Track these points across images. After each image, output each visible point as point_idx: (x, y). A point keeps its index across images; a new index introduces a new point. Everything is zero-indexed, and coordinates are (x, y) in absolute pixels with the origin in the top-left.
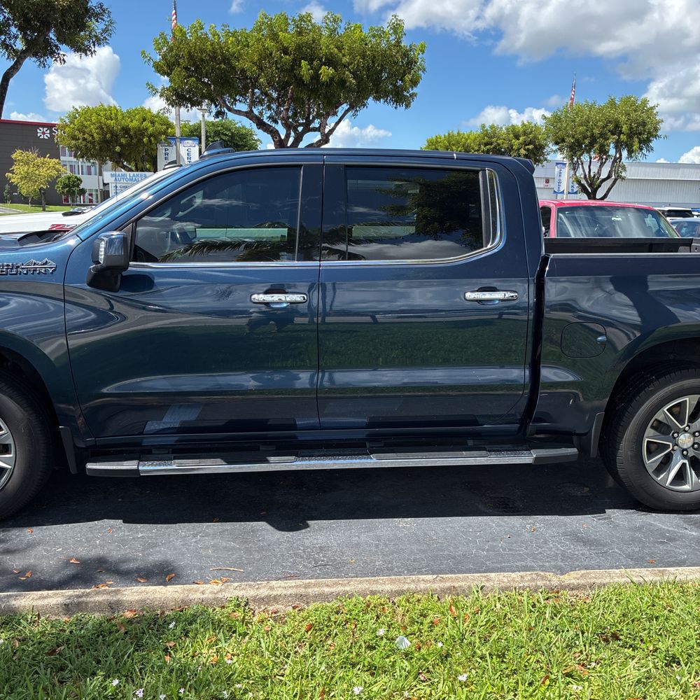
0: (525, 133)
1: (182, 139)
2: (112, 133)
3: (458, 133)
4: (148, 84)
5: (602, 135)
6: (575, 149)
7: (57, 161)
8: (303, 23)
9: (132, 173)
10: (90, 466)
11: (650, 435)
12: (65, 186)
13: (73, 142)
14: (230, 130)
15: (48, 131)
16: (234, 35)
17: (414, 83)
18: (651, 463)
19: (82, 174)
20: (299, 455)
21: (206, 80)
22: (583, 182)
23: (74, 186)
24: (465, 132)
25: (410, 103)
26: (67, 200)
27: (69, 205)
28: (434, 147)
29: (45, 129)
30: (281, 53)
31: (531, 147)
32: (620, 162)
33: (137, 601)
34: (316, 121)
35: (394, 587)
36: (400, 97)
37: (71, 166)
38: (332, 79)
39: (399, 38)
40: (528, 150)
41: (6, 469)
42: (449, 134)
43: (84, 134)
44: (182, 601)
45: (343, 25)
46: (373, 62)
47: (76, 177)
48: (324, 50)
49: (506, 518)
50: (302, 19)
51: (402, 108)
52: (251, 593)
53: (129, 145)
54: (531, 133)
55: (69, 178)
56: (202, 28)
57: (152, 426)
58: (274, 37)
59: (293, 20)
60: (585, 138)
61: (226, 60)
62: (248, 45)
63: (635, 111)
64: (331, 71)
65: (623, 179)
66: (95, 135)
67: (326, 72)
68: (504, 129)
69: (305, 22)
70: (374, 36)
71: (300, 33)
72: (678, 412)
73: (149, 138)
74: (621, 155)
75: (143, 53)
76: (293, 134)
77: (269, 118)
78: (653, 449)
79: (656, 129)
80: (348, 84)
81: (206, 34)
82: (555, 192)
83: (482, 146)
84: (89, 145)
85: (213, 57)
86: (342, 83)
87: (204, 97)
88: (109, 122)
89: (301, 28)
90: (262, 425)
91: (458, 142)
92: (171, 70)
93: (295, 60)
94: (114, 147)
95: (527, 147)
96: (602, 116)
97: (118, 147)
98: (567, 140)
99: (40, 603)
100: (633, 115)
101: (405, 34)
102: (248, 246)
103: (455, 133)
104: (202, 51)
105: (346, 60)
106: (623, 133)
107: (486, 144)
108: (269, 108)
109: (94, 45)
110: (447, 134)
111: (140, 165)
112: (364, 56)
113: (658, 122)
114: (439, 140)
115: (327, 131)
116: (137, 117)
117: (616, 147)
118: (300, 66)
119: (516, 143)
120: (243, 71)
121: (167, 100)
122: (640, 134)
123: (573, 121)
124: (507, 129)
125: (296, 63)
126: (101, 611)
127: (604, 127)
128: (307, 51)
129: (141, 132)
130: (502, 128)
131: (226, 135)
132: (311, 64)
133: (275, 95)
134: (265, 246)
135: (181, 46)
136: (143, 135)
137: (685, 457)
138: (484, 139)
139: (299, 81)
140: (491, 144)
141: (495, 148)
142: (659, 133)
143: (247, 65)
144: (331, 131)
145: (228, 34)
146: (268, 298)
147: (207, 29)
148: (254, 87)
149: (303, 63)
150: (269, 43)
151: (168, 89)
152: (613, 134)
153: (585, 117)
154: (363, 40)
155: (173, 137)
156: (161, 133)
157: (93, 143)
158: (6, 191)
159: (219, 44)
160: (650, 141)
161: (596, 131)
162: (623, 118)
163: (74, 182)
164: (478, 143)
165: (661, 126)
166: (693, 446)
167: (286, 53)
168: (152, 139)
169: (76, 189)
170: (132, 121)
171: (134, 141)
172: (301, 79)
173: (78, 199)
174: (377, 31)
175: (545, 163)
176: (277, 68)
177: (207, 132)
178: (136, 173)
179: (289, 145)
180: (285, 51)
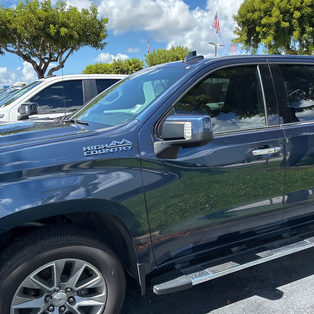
0: (134, 63)
3: (101, 64)
28: (90, 70)
30: (37, 20)
38: (67, 35)
39: (95, 15)
42: (96, 64)
48: (61, 20)
50: (46, 3)
58: (33, 12)
59: (42, 4)
64: (66, 30)
67: (63, 31)
71: (45, 11)
76: (43, 63)
80: (75, 37)
83: (115, 69)
86: (71, 37)
89: (46, 8)
91: (101, 68)
95: (135, 69)
101: (98, 13)
103: (99, 63)
105: (72, 25)
107: (117, 68)
110: (95, 64)
114: (92, 67)
115: (62, 61)
118: (49, 27)
119: (130, 68)
124: (125, 61)
125: (47, 25)
130: (123, 61)
132: (55, 26)
138: (116, 66)
139: (48, 36)
140: (119, 68)
141: (121, 70)
144: (64, 61)
149: (51, 26)
150: (31, 15)
164: (113, 68)
167: (40, 21)
172: (50, 34)
174: (85, 11)
176: (36, 28)
179: (42, 69)
180: (40, 19)
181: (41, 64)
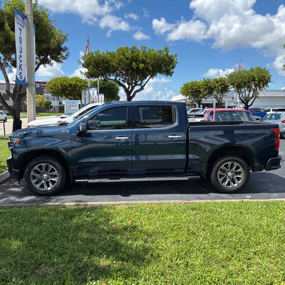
0: (220, 81)
1: (91, 88)
2: (66, 87)
3: (196, 81)
4: (80, 71)
5: (249, 82)
6: (239, 87)
7: (42, 96)
8: (133, 49)
9: (72, 101)
10: (76, 180)
11: (219, 172)
12: (45, 105)
13: (52, 90)
14: (108, 83)
15: (39, 85)
16: (110, 54)
17: (173, 68)
18: (220, 180)
19: (52, 100)
20: (128, 178)
21: (100, 69)
22: (243, 99)
23: (48, 105)
24: (198, 81)
25: (172, 75)
26: (45, 110)
27: (47, 112)
28: (186, 87)
29: (38, 84)
30: (126, 60)
31: (223, 86)
32: (256, 91)
33: (91, 204)
34: (139, 81)
35: (148, 202)
36: (168, 73)
37: (47, 97)
38: (144, 68)
39: (167, 53)
40: (222, 87)
41: (56, 181)
42: (192, 82)
43: (55, 87)
44: (101, 204)
45: (147, 49)
46: (158, 61)
47: (49, 102)
48: (141, 58)
49: (182, 195)
50: (133, 48)
51: (169, 76)
52: (115, 203)
53: (71, 90)
54: (223, 81)
55: (47, 102)
56: (99, 52)
57: (91, 171)
58: (124, 54)
59: (130, 49)
60: (242, 83)
61: (107, 62)
62: (115, 57)
63: (261, 72)
64: (143, 65)
65: (258, 97)
66: (59, 87)
67: (141, 66)
68: (212, 80)
69: (134, 49)
70: (158, 53)
71: (132, 53)
72: (226, 166)
73: (79, 87)
74: (257, 89)
75: (79, 61)
76: (131, 86)
77: (122, 81)
78: (221, 176)
79: (269, 79)
80: (149, 69)
81: (100, 54)
82: (234, 103)
83: (204, 87)
84: (57, 91)
85: (103, 61)
86: (147, 69)
87: (99, 75)
88: (64, 82)
89: (133, 51)
90: (119, 171)
91: (196, 85)
92: (89, 66)
93: (131, 62)
94: (66, 91)
95: (222, 86)
96: (248, 75)
97: (67, 91)
98: (235, 84)
99: (70, 204)
100: (260, 74)
101: (169, 52)
102: (115, 126)
103: (195, 81)
104: (99, 60)
105: (148, 61)
106: (256, 81)
107: (206, 86)
108: (122, 77)
109: (63, 60)
110: (191, 82)
111: (75, 98)
112: (155, 60)
113: (270, 76)
114: (188, 84)
115: (142, 85)
116: (75, 80)
117: (255, 86)
118: (132, 64)
119: (217, 85)
120: (113, 65)
121: (87, 76)
122: (263, 81)
123: (237, 77)
125: (131, 63)
126: (83, 206)
127: (249, 79)
128: (135, 59)
129: (76, 86)
130: (212, 79)
131: (106, 84)
132: (136, 63)
133: (124, 72)
134: (120, 126)
135: (92, 58)
136: (76, 87)
137: (230, 179)
138: (205, 84)
139: (132, 69)
140: (208, 85)
141: (209, 87)
142: (271, 80)
143: (114, 64)
144: (144, 85)
145: (108, 53)
146: (120, 138)
147: (100, 52)
148: (117, 70)
149: (134, 63)
150: (122, 57)
151: (87, 73)
152: (253, 81)
153: (242, 75)
154: (154, 54)
155: (87, 87)
156: (83, 86)
157: (58, 90)
158: (23, 108)
159: (105, 57)
160: (268, 83)
161: (246, 80)
162: (256, 75)
163: (48, 103)
164: (202, 85)
165: (271, 77)
166: (232, 176)
167: (128, 60)
168: (80, 88)
169: (49, 106)
170: (73, 82)
171: (74, 89)
172: (133, 68)
173: (50, 110)
174: (160, 51)
175: (229, 92)
176: (124, 65)
177: (99, 84)
178: (74, 101)
179: (129, 90)
180: (128, 59)
181: (129, 87)
